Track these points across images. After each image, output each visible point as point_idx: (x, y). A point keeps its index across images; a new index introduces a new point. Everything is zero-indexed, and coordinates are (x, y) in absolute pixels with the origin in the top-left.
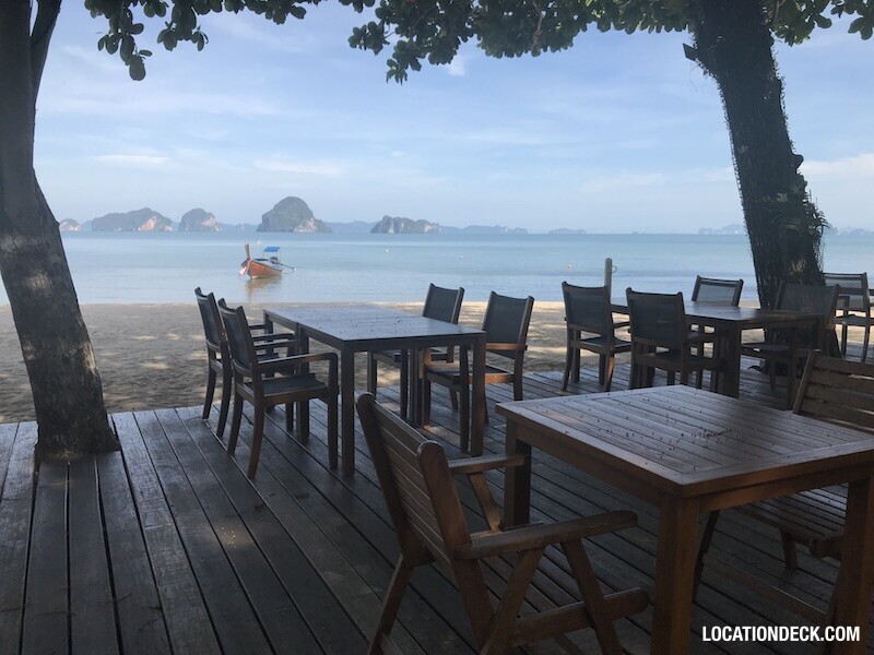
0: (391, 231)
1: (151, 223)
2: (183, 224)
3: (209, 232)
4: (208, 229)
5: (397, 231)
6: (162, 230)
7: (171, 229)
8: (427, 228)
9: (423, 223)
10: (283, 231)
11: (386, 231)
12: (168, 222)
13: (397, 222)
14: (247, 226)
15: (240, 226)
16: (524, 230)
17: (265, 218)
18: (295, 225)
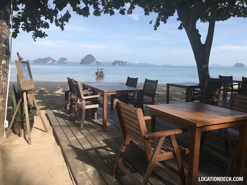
0: (117, 64)
1: (50, 61)
2: (59, 62)
3: (67, 64)
4: (66, 63)
5: (119, 65)
6: (53, 63)
7: (56, 63)
8: (127, 64)
9: (126, 62)
10: (87, 64)
11: (115, 64)
12: (55, 61)
13: (119, 62)
14: (77, 62)
15: (75, 62)
16: (155, 65)
17: (82, 60)
18: (90, 62)
